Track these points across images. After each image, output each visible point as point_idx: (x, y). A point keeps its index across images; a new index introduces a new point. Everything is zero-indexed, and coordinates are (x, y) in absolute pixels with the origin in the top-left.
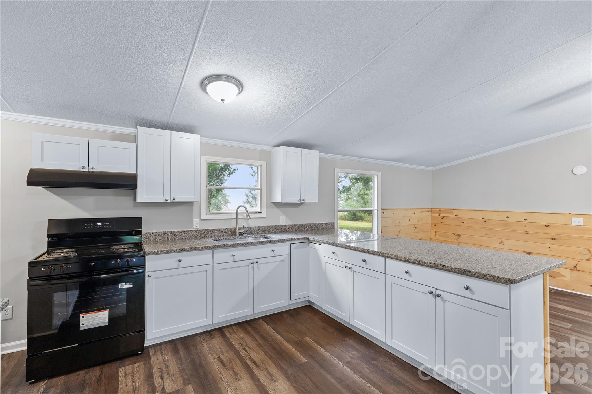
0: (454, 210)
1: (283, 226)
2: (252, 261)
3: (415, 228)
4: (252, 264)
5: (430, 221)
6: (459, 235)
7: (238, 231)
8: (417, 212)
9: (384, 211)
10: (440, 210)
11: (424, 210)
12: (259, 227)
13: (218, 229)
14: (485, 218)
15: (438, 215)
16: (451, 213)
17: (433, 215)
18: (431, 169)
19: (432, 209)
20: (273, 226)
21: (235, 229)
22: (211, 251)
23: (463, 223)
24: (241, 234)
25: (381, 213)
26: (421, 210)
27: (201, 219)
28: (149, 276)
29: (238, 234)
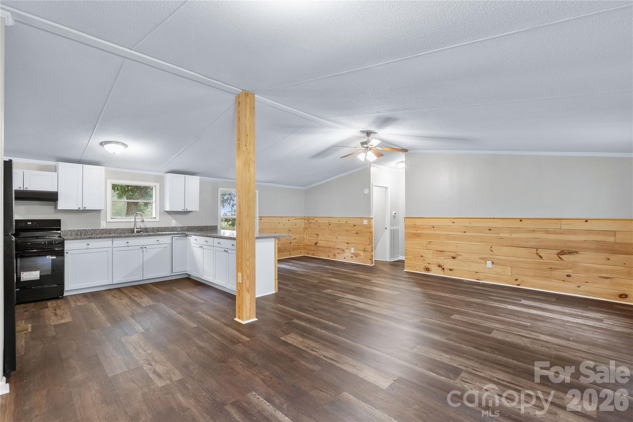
0: (315, 217)
1: (173, 227)
2: (142, 247)
3: (290, 231)
4: (141, 248)
5: (303, 225)
6: (318, 235)
7: (135, 230)
8: (291, 219)
9: (261, 218)
10: (309, 218)
11: (297, 218)
12: (153, 228)
13: (120, 229)
14: (330, 222)
15: (307, 222)
16: (314, 219)
17: (305, 221)
18: (304, 188)
19: (305, 218)
20: (165, 227)
21: (134, 229)
22: (111, 239)
23: (320, 226)
24: (138, 232)
25: (259, 219)
26: (295, 218)
27: (107, 221)
28: (67, 253)
29: (135, 232)
